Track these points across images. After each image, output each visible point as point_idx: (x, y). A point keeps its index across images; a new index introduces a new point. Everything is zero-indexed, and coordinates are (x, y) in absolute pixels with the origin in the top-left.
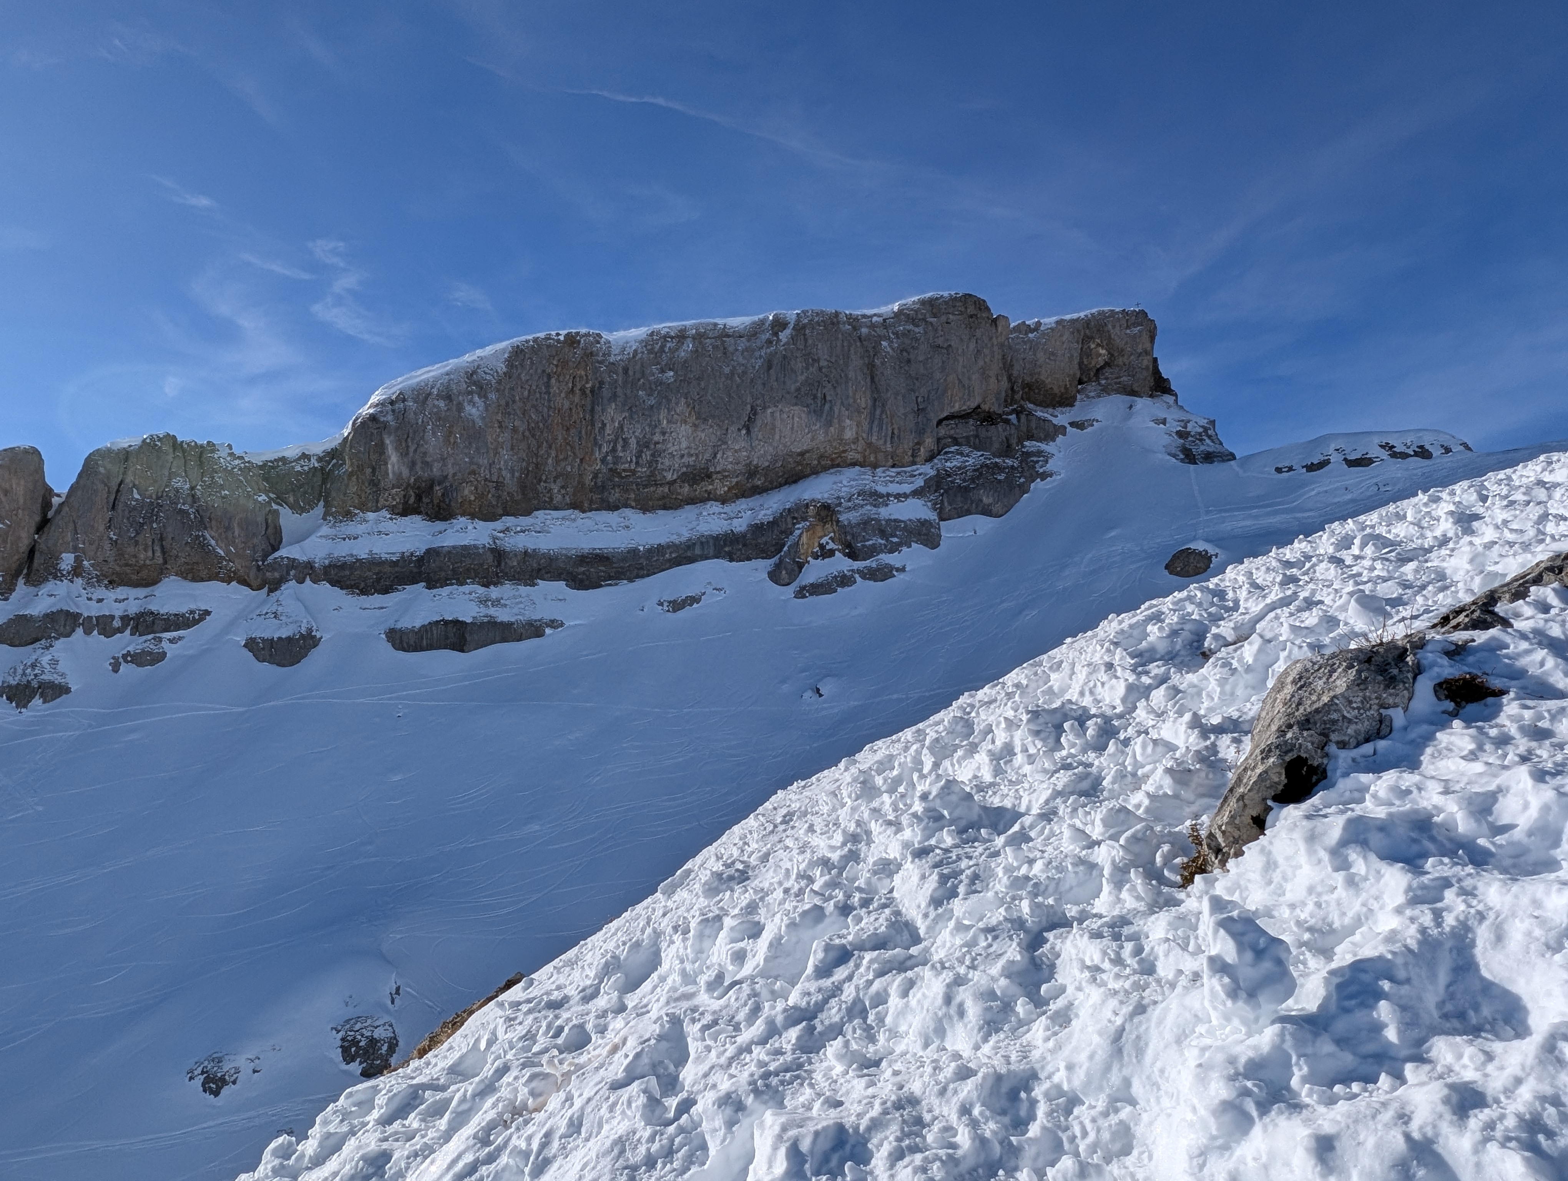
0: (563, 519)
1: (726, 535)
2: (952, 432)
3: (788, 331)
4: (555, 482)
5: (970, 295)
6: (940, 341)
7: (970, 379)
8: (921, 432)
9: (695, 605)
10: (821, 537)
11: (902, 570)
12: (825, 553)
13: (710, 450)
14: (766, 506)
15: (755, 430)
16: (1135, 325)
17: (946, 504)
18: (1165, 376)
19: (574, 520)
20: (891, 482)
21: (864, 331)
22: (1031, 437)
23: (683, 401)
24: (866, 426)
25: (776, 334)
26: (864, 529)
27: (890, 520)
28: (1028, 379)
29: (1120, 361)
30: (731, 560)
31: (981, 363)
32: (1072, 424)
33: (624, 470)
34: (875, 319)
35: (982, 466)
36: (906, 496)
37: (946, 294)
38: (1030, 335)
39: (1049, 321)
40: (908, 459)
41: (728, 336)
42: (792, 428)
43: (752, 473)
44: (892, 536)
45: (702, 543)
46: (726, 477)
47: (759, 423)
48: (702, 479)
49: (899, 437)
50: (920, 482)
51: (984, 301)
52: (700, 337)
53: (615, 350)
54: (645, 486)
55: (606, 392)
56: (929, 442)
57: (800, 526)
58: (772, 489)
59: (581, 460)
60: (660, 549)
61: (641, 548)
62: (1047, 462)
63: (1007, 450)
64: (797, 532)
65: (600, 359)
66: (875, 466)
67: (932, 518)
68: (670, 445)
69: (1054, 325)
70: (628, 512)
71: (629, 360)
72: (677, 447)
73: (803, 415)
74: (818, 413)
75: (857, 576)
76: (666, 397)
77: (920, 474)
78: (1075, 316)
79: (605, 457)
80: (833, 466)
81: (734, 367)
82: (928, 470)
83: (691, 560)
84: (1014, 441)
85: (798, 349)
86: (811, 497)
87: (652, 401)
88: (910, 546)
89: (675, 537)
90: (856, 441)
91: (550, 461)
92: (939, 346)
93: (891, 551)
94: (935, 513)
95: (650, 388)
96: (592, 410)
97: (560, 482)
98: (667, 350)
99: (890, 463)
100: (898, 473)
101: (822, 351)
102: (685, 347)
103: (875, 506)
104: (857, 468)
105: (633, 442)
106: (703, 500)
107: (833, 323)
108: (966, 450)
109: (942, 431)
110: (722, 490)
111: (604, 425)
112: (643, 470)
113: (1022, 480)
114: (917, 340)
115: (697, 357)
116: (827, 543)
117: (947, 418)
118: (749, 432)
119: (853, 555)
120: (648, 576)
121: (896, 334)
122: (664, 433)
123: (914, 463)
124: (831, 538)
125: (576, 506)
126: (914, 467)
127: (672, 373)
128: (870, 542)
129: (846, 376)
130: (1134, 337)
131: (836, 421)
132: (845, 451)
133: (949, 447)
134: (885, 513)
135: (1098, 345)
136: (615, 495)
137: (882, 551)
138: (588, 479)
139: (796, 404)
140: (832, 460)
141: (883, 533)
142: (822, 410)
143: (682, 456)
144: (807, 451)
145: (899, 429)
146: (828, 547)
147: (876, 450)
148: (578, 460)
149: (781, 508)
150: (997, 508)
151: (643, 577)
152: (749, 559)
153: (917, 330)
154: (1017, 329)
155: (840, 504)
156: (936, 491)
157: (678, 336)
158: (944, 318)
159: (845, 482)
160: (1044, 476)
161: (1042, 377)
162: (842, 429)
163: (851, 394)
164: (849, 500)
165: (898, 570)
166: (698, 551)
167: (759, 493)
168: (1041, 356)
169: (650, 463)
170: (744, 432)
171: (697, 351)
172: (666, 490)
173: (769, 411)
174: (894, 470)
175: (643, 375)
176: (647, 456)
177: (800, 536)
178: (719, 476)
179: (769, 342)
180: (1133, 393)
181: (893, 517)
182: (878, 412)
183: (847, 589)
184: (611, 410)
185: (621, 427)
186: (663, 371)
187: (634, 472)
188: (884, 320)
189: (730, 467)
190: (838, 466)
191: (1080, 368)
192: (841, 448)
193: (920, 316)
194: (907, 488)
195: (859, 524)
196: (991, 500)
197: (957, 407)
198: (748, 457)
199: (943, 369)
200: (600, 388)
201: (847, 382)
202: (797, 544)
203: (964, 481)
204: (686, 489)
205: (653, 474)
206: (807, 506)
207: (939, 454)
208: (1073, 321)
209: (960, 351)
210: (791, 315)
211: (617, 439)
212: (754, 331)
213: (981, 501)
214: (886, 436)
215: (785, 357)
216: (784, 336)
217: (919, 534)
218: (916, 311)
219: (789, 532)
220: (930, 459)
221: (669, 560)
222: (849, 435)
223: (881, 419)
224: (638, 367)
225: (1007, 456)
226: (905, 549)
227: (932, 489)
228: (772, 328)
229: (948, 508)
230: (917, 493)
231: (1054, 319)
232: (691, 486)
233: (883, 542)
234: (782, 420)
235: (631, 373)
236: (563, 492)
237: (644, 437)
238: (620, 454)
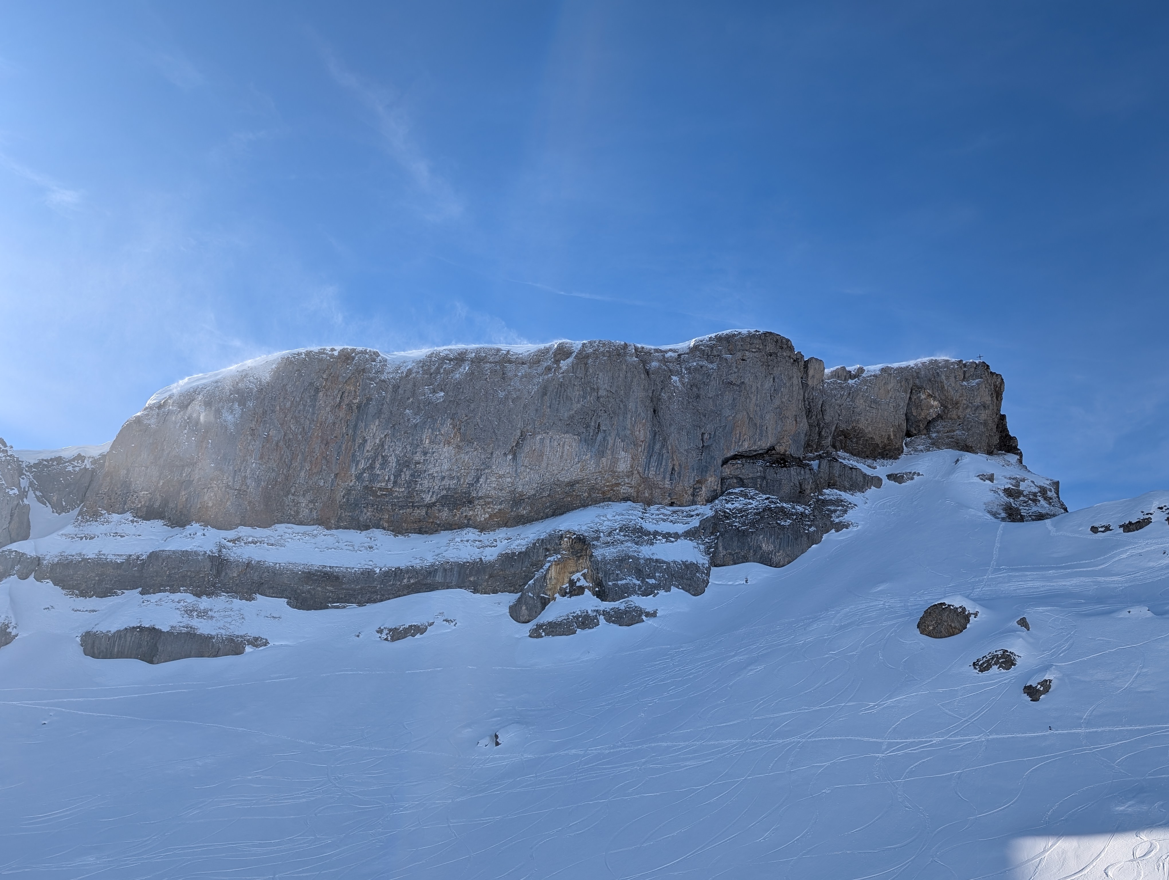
0: (304, 534)
1: (474, 563)
2: (737, 472)
3: (570, 360)
4: (304, 495)
5: (771, 333)
6: (733, 378)
7: (762, 417)
8: (703, 470)
9: (418, 636)
10: (573, 573)
11: (654, 615)
12: (575, 590)
13: (473, 473)
14: (522, 536)
15: (524, 458)
16: (974, 376)
17: (721, 549)
18: (1012, 434)
19: (315, 536)
20: (664, 520)
21: (655, 364)
22: (831, 485)
23: (449, 421)
24: (643, 459)
25: (557, 362)
26: (619, 567)
27: (650, 559)
28: (843, 426)
29: (954, 414)
30: (475, 591)
31: (777, 402)
32: (889, 477)
33: (380, 489)
34: (670, 354)
35: (764, 510)
36: (677, 536)
37: (744, 331)
38: (850, 381)
39: (873, 368)
40: (687, 497)
41: (510, 362)
42: (561, 457)
43: (517, 500)
44: (649, 577)
45: (445, 570)
46: (489, 503)
47: (526, 449)
48: (463, 504)
49: (679, 473)
50: (695, 523)
51: (788, 341)
52: (479, 360)
53: (390, 368)
54: (402, 507)
55: (372, 409)
56: (712, 481)
57: (551, 559)
58: (537, 520)
59: (336, 475)
60: (397, 573)
61: (378, 571)
62: (845, 512)
63: (799, 496)
64: (548, 565)
65: (371, 375)
66: (649, 503)
67: (701, 561)
68: (431, 466)
69: (878, 372)
70: (377, 533)
71: (401, 378)
72: (438, 469)
73: (574, 444)
74: (588, 442)
75: (602, 617)
76: (432, 417)
77: (698, 515)
78: (904, 364)
79: (362, 474)
80: (604, 500)
81: (509, 392)
82: (707, 511)
83: (431, 588)
84: (808, 487)
85: (577, 377)
86: (568, 528)
87: (417, 420)
88: (668, 590)
89: (418, 561)
90: (630, 474)
91: (302, 474)
92: (731, 383)
93: (645, 594)
94: (707, 558)
95: (418, 407)
96: (356, 426)
97: (309, 496)
98: (442, 371)
99: (668, 501)
100: (674, 512)
101: (603, 381)
102: (461, 370)
103: (637, 544)
104: (629, 503)
105: (393, 461)
106: (461, 526)
107: (619, 355)
108: (752, 492)
109: (727, 470)
110: (482, 517)
111: (365, 441)
112: (400, 491)
113: (812, 529)
114: (709, 376)
115: (471, 380)
116: (579, 580)
117: (735, 457)
118: (514, 458)
119: (601, 595)
120: (382, 601)
121: (688, 369)
122: (425, 454)
123: (694, 503)
124: (584, 575)
125: (323, 522)
126: (694, 507)
127: (442, 394)
128: (624, 582)
129: (625, 406)
130: (972, 389)
131: (609, 452)
132: (618, 485)
133: (734, 488)
134: (646, 551)
135: (930, 396)
136: (367, 514)
137: (634, 592)
138: (339, 495)
139: (567, 432)
140: (604, 493)
141: (639, 573)
142: (594, 441)
143: (443, 478)
144: (577, 482)
145: (680, 465)
146: (578, 584)
147: (652, 486)
148: (333, 476)
149: (536, 538)
150: (779, 556)
151: (375, 601)
152: (495, 592)
153: (710, 366)
154: (836, 374)
155: (598, 538)
156: (712, 533)
157: (456, 359)
158: (739, 355)
159: (609, 517)
160: (840, 527)
161: (861, 426)
162: (615, 461)
163: (629, 426)
164: (610, 534)
165: (648, 615)
166: (439, 578)
167: (524, 523)
168: (860, 403)
169: (409, 483)
170: (510, 457)
171: (473, 373)
172: (423, 512)
173: (539, 437)
174: (671, 508)
175: (414, 394)
176: (406, 475)
177: (548, 570)
178: (481, 502)
179: (549, 369)
180: (968, 449)
181: (655, 557)
182: (658, 446)
183: (588, 631)
184: (373, 427)
185: (382, 445)
186: (434, 392)
187: (390, 492)
188: (679, 355)
189: (493, 492)
190: (610, 500)
191: (907, 420)
192: (614, 481)
193: (715, 353)
194: (680, 528)
195: (614, 561)
196: (771, 547)
197: (746, 446)
198: (513, 484)
199: (733, 406)
200: (367, 404)
201: (625, 413)
202: (545, 577)
203: (744, 524)
204: (445, 514)
205: (410, 495)
206: (561, 537)
207: (722, 494)
208: (900, 370)
209: (754, 389)
210: (577, 345)
211: (376, 457)
212: (537, 359)
213: (761, 548)
214: (665, 472)
215: (561, 385)
216: (564, 364)
217: (682, 578)
218: (712, 347)
219: (539, 565)
220: (710, 500)
221: (408, 586)
222: (623, 466)
223: (660, 455)
224: (409, 386)
225: (799, 502)
226: (662, 592)
227: (708, 531)
228: (555, 356)
229: (722, 552)
230: (690, 534)
231: (880, 366)
232: (450, 510)
233: (638, 582)
234: (551, 447)
235: (401, 391)
236: (311, 506)
237: (405, 455)
238: (378, 472)
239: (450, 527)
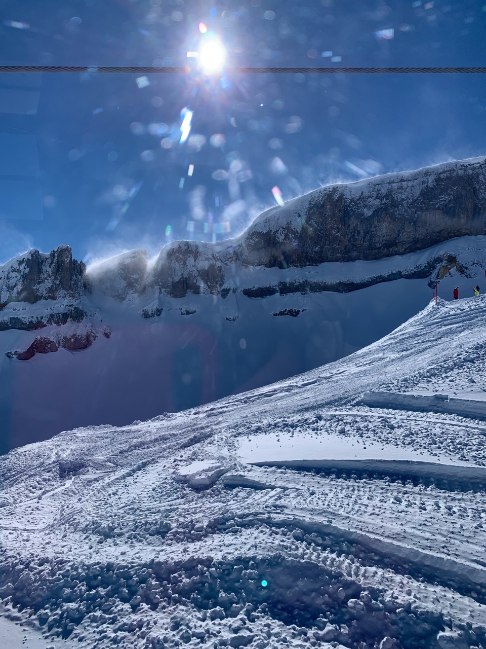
3: (433, 176)
4: (329, 251)
10: (450, 269)
13: (397, 233)
15: (418, 223)
21: (470, 171)
23: (384, 212)
24: (471, 217)
25: (427, 178)
33: (358, 244)
34: (476, 165)
41: (404, 181)
42: (435, 221)
43: (416, 241)
46: (404, 244)
47: (419, 219)
48: (393, 246)
52: (391, 182)
53: (353, 192)
54: (367, 250)
57: (440, 264)
58: (425, 248)
64: (438, 267)
65: (347, 197)
66: (476, 235)
68: (378, 232)
70: (359, 262)
71: (359, 196)
72: (381, 233)
73: (440, 215)
74: (447, 213)
76: (376, 211)
79: (350, 239)
80: (455, 236)
81: (407, 195)
85: (438, 184)
87: (370, 213)
90: (466, 224)
91: (326, 243)
95: (369, 207)
96: (344, 219)
97: (331, 251)
98: (376, 190)
101: (449, 184)
102: (384, 188)
104: (467, 236)
105: (362, 232)
106: (393, 255)
107: (454, 170)
110: (402, 250)
111: (349, 225)
112: (366, 244)
115: (389, 192)
116: (453, 272)
118: (414, 224)
122: (375, 227)
124: (455, 270)
125: (338, 260)
127: (379, 200)
129: (462, 194)
131: (456, 216)
132: (461, 229)
136: (355, 254)
138: (342, 249)
139: (437, 210)
140: (454, 233)
142: (449, 212)
143: (384, 236)
144: (442, 230)
148: (338, 241)
149: (431, 257)
157: (381, 183)
162: (459, 219)
163: (464, 203)
167: (419, 250)
169: (369, 240)
170: (412, 223)
171: (390, 189)
172: (376, 251)
173: (424, 213)
176: (368, 237)
177: (440, 269)
178: (401, 244)
179: (424, 182)
182: (477, 210)
184: (352, 219)
185: (356, 226)
186: (375, 199)
187: (362, 245)
188: (481, 166)
189: (405, 239)
190: (457, 236)
192: (459, 228)
198: (414, 235)
201: (462, 197)
202: (438, 272)
204: (385, 251)
205: (371, 245)
211: (355, 231)
212: (416, 177)
215: (431, 188)
219: (434, 268)
222: (462, 221)
228: (425, 175)
232: (387, 249)
234: (430, 217)
237: (367, 229)
238: (357, 237)
239: (388, 256)
